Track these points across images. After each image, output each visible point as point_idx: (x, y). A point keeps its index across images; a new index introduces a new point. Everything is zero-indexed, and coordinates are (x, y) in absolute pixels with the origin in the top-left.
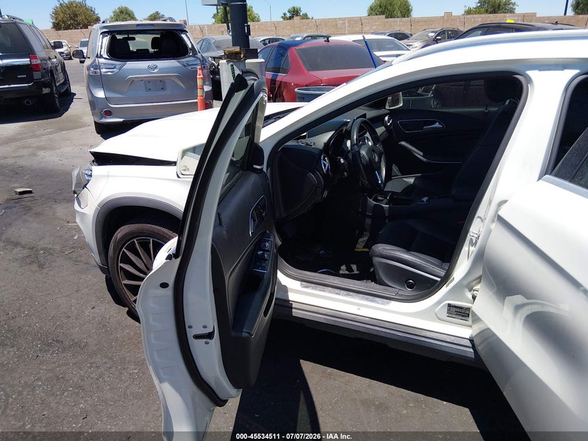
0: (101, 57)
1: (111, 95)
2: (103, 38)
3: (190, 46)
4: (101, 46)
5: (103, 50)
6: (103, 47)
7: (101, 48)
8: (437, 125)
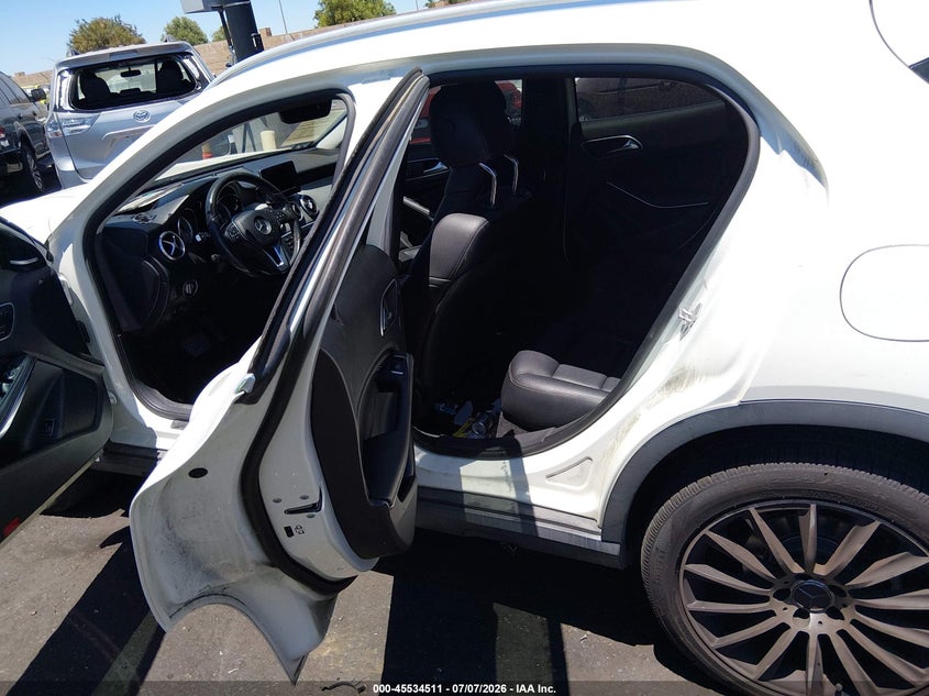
0: (61, 109)
1: (82, 165)
2: (61, 81)
3: (197, 75)
4: (60, 92)
5: (62, 99)
6: (63, 95)
7: (60, 96)
8: (439, 166)
